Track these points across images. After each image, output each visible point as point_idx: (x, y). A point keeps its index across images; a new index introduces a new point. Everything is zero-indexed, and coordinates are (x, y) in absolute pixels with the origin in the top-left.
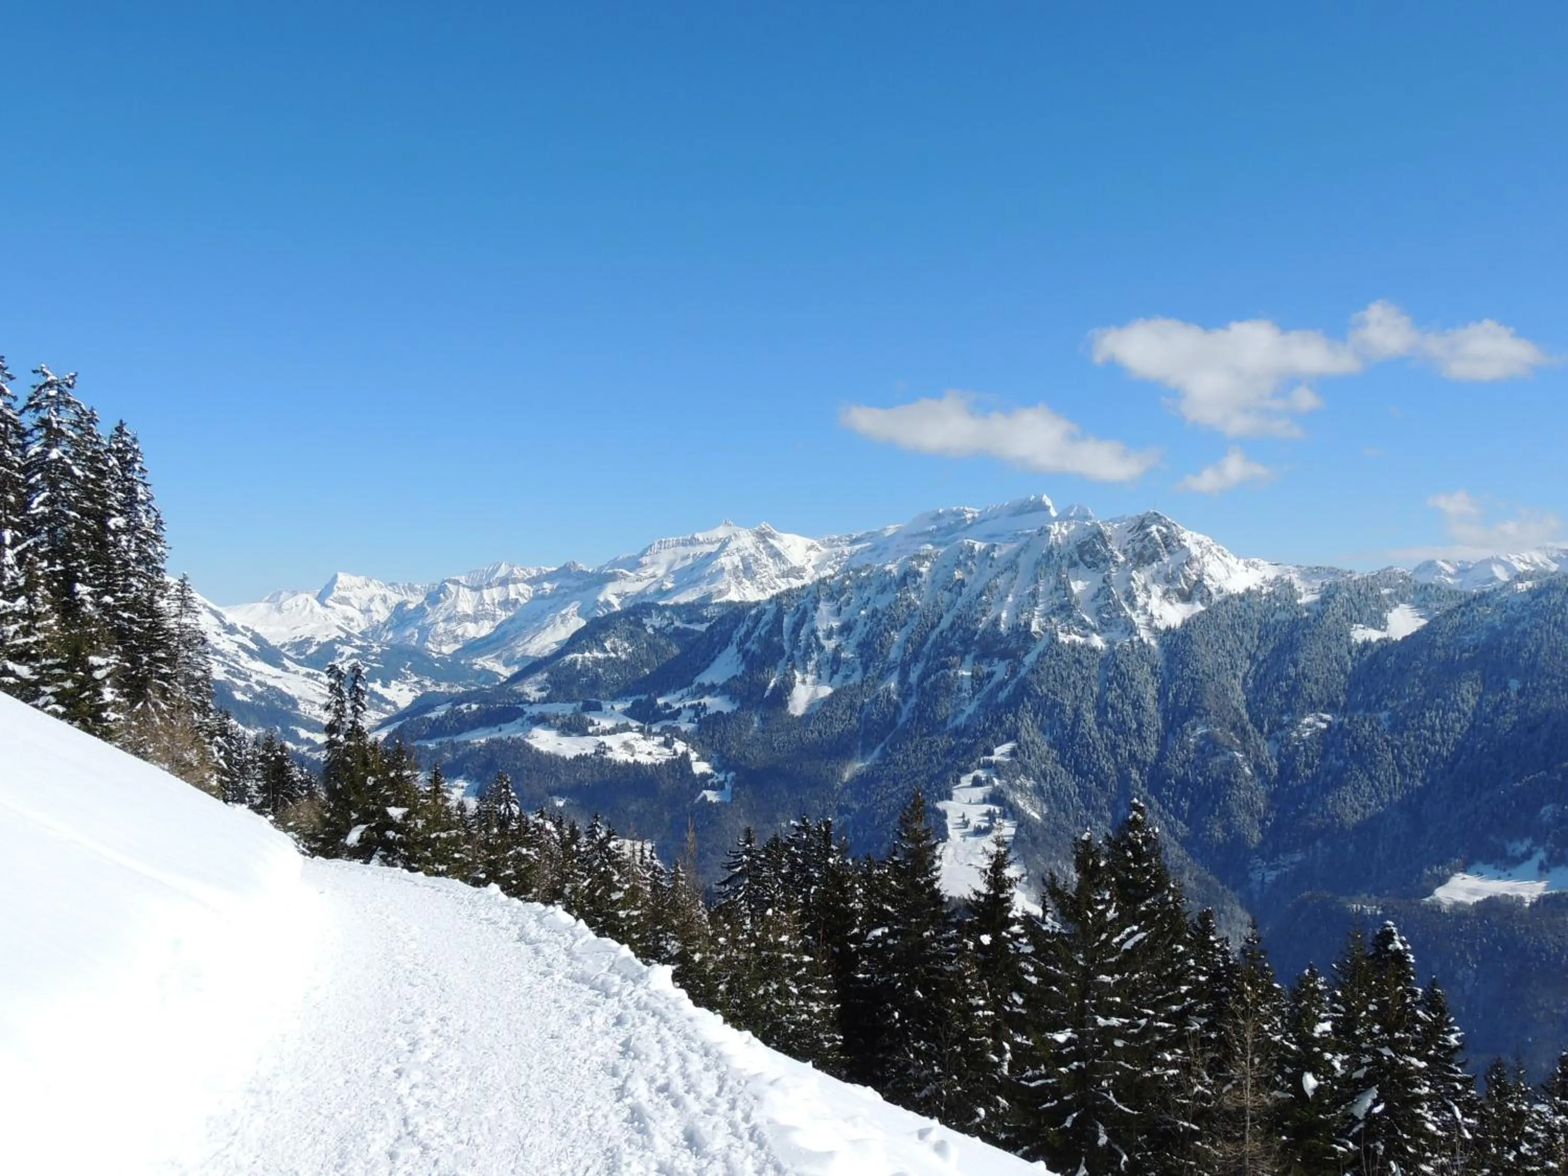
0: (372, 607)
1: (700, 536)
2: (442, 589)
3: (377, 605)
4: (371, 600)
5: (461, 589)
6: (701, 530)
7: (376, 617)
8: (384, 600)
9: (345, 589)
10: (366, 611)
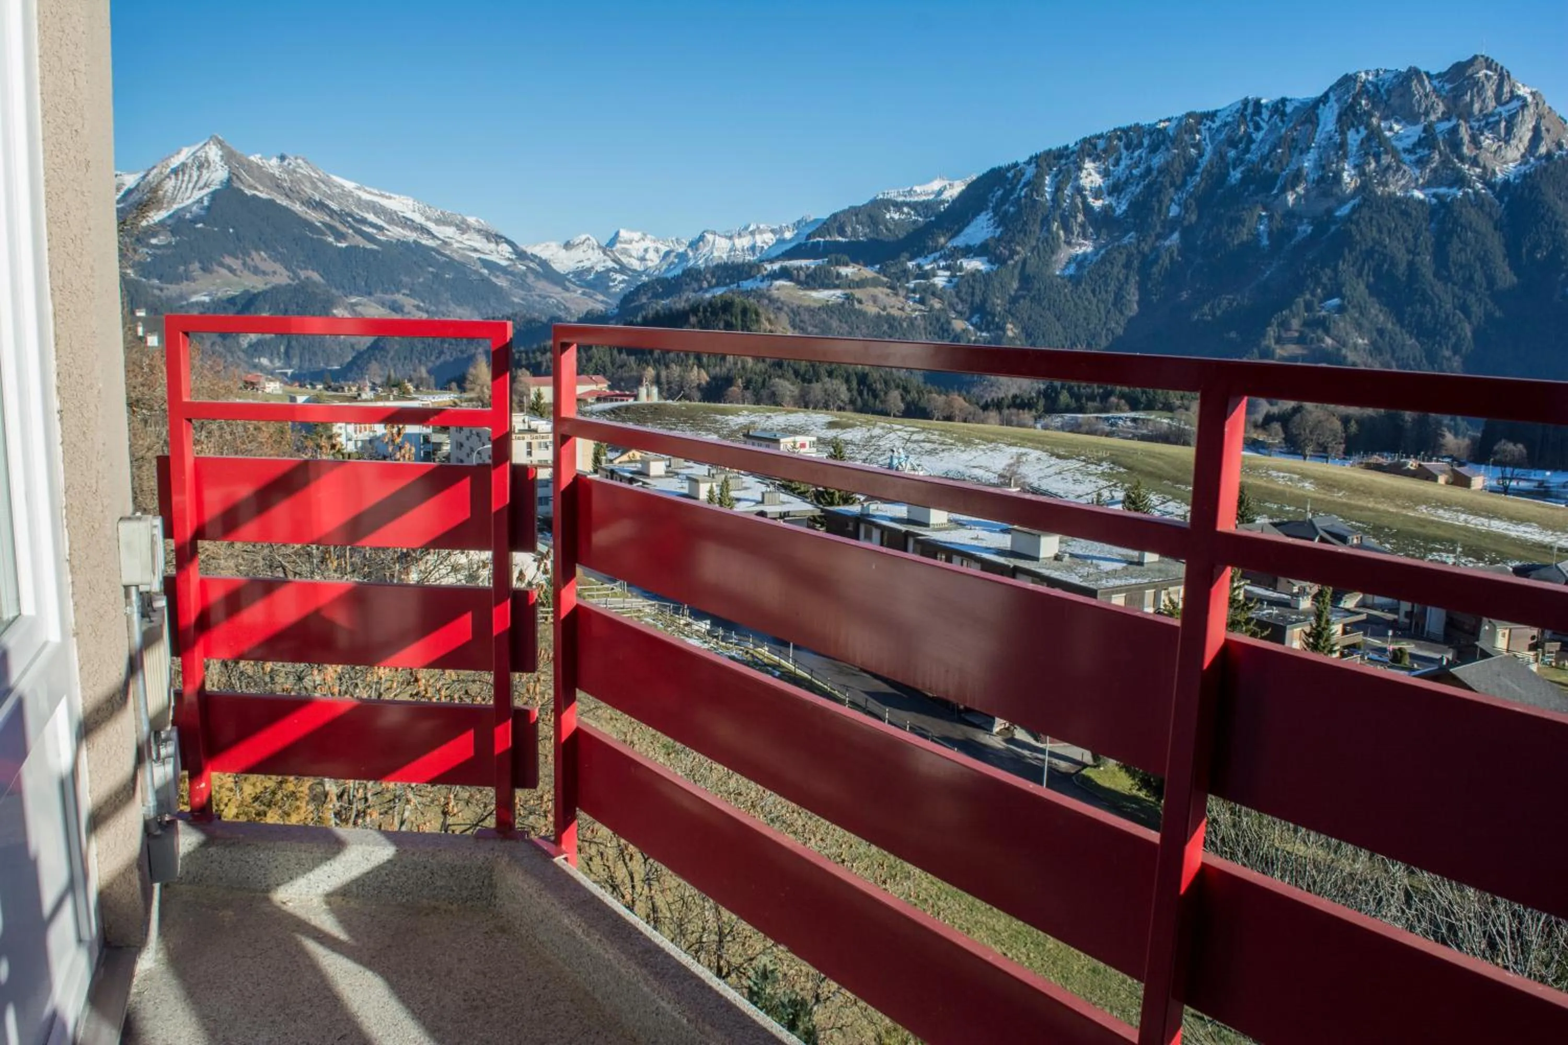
0: (647, 257)
1: (918, 189)
2: (702, 238)
3: (651, 255)
4: (646, 250)
5: (717, 238)
6: (920, 184)
7: (650, 264)
8: (657, 251)
9: (625, 242)
10: (642, 259)
